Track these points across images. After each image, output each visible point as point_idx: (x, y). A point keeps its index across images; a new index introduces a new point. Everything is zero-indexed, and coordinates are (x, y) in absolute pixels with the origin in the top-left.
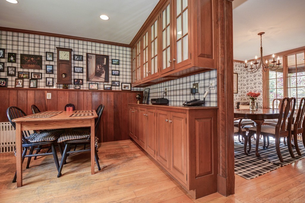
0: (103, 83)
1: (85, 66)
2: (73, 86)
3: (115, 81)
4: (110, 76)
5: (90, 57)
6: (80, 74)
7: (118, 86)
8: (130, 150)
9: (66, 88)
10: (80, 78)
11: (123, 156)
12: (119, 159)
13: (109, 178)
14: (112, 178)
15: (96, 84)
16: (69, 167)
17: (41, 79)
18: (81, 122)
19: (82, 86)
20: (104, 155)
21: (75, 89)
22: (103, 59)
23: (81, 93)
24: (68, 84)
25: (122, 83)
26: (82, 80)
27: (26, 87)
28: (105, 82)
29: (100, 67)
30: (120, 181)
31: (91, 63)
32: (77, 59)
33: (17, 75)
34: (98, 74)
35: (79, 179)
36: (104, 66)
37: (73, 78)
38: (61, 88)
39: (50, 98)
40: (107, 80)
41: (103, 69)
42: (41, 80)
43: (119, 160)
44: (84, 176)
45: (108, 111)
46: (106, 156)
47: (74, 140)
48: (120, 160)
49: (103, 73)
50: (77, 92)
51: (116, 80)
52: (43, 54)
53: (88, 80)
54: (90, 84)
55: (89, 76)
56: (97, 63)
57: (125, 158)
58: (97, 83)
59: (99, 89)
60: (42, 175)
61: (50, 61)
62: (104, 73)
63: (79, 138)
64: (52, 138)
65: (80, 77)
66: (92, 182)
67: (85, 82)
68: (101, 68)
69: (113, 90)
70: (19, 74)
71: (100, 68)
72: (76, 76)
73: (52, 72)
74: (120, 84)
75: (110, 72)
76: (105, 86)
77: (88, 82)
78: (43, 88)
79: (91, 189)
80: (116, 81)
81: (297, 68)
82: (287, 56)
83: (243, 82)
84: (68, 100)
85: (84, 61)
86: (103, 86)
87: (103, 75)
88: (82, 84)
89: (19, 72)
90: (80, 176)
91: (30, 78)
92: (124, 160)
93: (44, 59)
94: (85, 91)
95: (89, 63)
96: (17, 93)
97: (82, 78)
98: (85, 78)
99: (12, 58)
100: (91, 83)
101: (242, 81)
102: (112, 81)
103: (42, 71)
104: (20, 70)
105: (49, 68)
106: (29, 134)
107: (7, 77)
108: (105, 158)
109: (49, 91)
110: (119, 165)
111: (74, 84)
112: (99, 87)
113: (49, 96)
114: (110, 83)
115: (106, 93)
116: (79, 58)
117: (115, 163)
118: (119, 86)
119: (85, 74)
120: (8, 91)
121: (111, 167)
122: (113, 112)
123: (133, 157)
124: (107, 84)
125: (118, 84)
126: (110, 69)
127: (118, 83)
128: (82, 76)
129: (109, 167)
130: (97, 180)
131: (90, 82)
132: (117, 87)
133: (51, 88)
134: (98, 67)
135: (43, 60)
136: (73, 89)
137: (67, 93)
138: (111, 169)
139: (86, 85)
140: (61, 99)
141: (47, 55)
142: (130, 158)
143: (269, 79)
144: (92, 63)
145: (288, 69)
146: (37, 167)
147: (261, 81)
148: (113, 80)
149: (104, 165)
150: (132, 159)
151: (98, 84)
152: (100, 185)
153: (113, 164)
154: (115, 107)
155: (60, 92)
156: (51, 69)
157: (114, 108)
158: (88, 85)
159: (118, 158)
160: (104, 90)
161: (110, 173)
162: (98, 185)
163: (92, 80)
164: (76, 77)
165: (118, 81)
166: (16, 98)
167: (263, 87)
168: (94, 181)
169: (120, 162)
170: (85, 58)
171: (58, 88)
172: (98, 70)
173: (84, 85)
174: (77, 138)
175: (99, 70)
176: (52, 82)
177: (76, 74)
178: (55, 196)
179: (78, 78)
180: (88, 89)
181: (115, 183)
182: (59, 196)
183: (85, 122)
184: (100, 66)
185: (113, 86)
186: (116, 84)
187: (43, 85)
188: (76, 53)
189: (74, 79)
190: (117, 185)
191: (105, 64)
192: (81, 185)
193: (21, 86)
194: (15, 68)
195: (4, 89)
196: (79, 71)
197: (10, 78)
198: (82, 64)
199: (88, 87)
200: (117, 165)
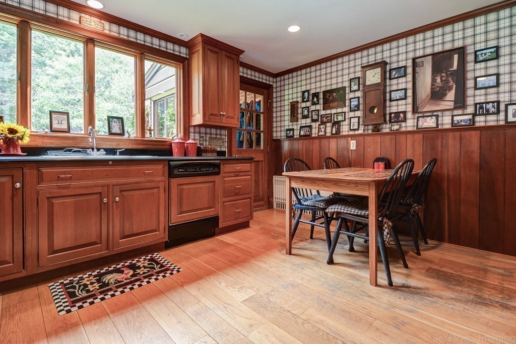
0: (450, 112)
1: (410, 85)
2: (388, 126)
3: (483, 103)
4: (470, 92)
5: (421, 64)
6: (400, 102)
7: (493, 113)
8: (504, 283)
9: (377, 129)
10: (400, 110)
11: (469, 287)
12: (452, 287)
13: (395, 307)
14: (397, 311)
15: (434, 117)
16: (351, 258)
17: (345, 120)
18: (355, 185)
19: (403, 124)
20: (428, 265)
21: (391, 130)
22: (452, 59)
23: (403, 137)
24: (379, 124)
25: (507, 106)
26: (405, 113)
27: (328, 134)
28: (455, 108)
29: (443, 79)
30: (407, 326)
31: (422, 75)
32: (396, 76)
33: (320, 120)
34: (437, 95)
35: (349, 280)
36: (453, 74)
37: (388, 112)
38: (370, 132)
39: (355, 148)
40: (460, 102)
41: (451, 81)
42: (344, 123)
43: (450, 289)
44: (358, 280)
45: (462, 175)
46: (429, 270)
47: (347, 213)
48: (453, 290)
49: (450, 89)
50: (394, 137)
51: (488, 100)
52: (346, 84)
53: (415, 111)
54: (420, 119)
55: (419, 102)
56: (436, 70)
57: (471, 294)
58: (435, 114)
59: (440, 127)
60: (317, 252)
61: (355, 91)
62: (452, 89)
63: (354, 212)
64: (322, 204)
65: (400, 107)
66: (361, 295)
67: (409, 115)
68: (444, 81)
69: (477, 125)
70: (321, 118)
71: (442, 81)
72: (393, 108)
73: (357, 108)
74: (502, 107)
75: (470, 84)
76: (456, 118)
77: (417, 115)
78: (346, 133)
79: (349, 303)
80: (488, 103)
84: (379, 151)
85: (408, 76)
86: (450, 118)
87: (451, 95)
88: (405, 120)
89: (321, 115)
90: (353, 277)
91: (333, 122)
92: (462, 295)
93: (347, 90)
94: (410, 132)
95: (417, 77)
96: (320, 142)
97: (404, 110)
98: (409, 108)
99: (315, 100)
100: (423, 117)
102: (476, 104)
103: (346, 109)
104: (323, 112)
105: (354, 103)
106: (311, 195)
107: (312, 124)
108: (424, 271)
109: (353, 137)
110: (437, 299)
111: (390, 122)
112: (440, 122)
113: (353, 145)
114: (471, 110)
115: (458, 134)
116: (400, 73)
117: (433, 289)
118: (498, 112)
119: (410, 100)
120: (311, 141)
121: (417, 293)
122: (478, 178)
123: (497, 302)
124: (461, 113)
125: (492, 110)
126: (470, 75)
127: (493, 106)
128: (405, 106)
129: (414, 290)
130: (371, 296)
131: (420, 115)
132: (492, 118)
133: (356, 132)
134: (439, 80)
135: (347, 92)
136: (387, 130)
137: (378, 139)
138: (413, 296)
139: (412, 121)
140: (369, 149)
141: (352, 83)
142: (485, 299)
144: (424, 74)
146: (321, 241)
148: (478, 101)
149: (407, 281)
150: (486, 305)
151: (437, 116)
152: (367, 307)
153: (427, 289)
154: (484, 166)
155: (368, 138)
156: (356, 103)
157: (481, 168)
158: (416, 120)
159: (453, 285)
160: (452, 126)
161: (404, 301)
162: (364, 306)
163: (425, 110)
164: (394, 110)
165: (493, 102)
166: (319, 149)
168: (364, 295)
169: (449, 294)
170: (410, 70)
171: (366, 132)
172: (437, 87)
173: (408, 121)
174: (351, 211)
175: (440, 85)
176: (357, 123)
177: (394, 103)
178: (304, 284)
179: (396, 111)
180: (415, 129)
181: (395, 322)
182: (308, 286)
183: (360, 187)
184: (442, 77)
185: (480, 115)
186: (488, 110)
187: (347, 129)
188: (394, 66)
189: (390, 114)
190: (393, 328)
191: (455, 67)
192: (343, 289)
193: (323, 134)
194: (318, 110)
195: (309, 139)
196: (398, 98)
197: (313, 124)
198: (405, 83)
199: (416, 124)
200: (434, 296)
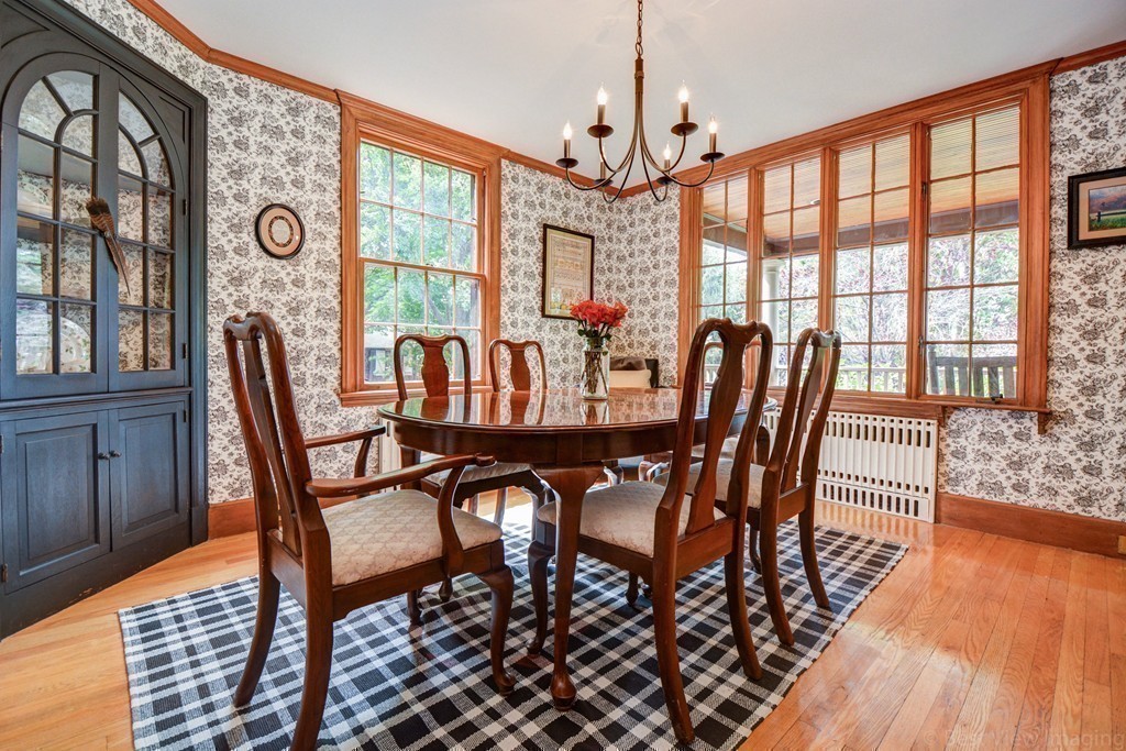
81: (793, 241)
82: (762, 173)
83: (616, 277)
101: (610, 270)
143: (700, 267)
145: (765, 240)
147: (673, 271)
167: (680, 295)
